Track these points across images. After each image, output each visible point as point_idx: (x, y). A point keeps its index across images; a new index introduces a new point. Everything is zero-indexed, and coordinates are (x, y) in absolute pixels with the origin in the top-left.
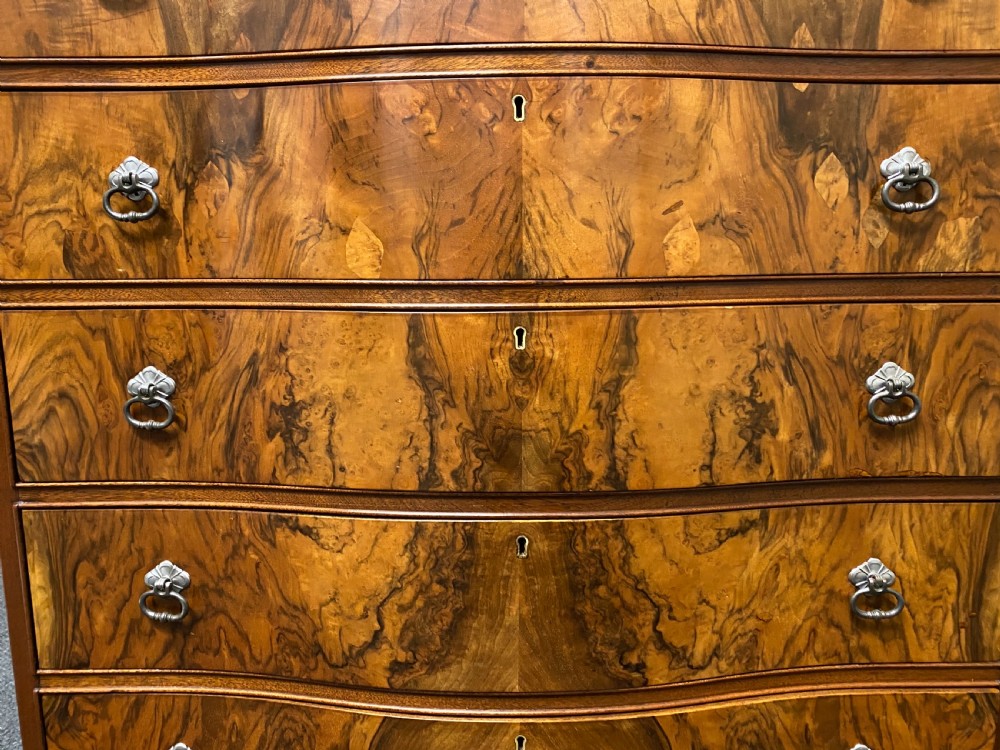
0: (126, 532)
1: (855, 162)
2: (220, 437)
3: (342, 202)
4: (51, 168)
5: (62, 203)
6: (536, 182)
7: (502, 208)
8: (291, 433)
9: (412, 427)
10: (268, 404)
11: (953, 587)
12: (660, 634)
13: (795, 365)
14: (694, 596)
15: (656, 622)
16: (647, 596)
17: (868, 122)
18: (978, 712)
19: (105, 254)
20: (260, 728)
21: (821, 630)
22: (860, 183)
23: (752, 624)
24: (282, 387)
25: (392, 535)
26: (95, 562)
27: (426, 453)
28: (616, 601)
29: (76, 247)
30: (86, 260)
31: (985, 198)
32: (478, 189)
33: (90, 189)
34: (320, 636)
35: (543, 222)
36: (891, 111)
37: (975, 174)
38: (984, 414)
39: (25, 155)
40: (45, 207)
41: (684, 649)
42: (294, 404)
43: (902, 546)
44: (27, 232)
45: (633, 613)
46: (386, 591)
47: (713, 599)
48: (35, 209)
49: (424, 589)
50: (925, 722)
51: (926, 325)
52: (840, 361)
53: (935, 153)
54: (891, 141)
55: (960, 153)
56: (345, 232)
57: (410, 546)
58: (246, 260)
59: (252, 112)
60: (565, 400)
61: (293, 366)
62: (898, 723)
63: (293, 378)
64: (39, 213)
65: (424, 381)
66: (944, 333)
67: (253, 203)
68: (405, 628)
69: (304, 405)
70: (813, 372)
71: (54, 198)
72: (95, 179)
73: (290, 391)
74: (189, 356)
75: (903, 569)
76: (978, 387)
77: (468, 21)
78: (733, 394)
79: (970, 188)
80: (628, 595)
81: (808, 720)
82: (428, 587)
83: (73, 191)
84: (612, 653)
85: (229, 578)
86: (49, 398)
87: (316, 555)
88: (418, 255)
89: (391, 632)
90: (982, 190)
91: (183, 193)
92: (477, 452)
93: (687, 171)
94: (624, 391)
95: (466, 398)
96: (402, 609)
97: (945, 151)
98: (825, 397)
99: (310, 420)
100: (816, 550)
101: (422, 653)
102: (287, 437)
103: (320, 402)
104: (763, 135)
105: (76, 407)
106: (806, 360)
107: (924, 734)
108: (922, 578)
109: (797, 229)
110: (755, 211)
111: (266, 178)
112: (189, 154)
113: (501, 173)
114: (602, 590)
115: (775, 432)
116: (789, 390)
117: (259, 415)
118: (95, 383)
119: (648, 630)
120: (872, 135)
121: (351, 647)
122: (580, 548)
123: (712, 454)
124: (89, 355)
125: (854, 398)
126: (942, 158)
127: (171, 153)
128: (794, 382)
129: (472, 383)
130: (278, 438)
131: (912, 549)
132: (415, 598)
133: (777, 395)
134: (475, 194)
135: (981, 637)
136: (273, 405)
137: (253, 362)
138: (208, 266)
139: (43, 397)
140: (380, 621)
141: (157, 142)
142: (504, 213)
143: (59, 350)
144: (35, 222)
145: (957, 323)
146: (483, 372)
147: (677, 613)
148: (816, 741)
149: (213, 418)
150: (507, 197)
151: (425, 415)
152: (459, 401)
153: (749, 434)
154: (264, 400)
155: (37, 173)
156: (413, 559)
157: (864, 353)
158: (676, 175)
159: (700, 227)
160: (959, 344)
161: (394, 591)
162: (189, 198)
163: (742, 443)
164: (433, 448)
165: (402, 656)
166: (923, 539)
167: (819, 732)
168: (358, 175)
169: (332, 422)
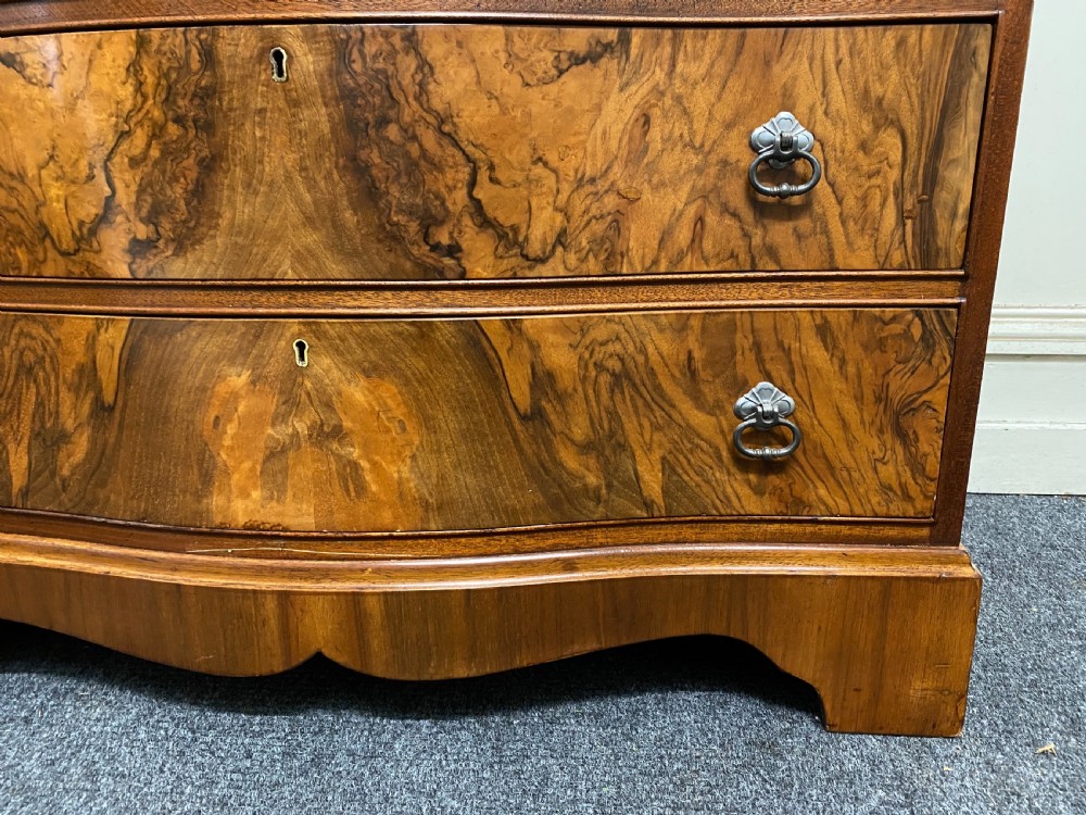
11: (896, 156)
12: (478, 204)
14: (525, 152)
15: (472, 184)
16: (456, 144)
18: (928, 340)
21: (711, 219)
23: (611, 202)
25: (108, 51)
28: (414, 150)
34: (44, 213)
41: (516, 228)
43: (824, 94)
45: (437, 167)
46: (111, 140)
47: (552, 158)
49: (157, 132)
50: (854, 351)
57: (134, 68)
62: (817, 354)
68: (141, 191)
75: (825, 127)
80: (429, 139)
81: (692, 343)
82: (163, 128)
84: (414, 226)
87: (24, 93)
89: (125, 198)
96: (134, 163)
100: (702, 98)
101: (166, 225)
107: (851, 369)
108: (851, 145)
114: (393, 132)
119: (461, 195)
121: (81, 224)
122: (357, 67)
131: (839, 101)
132: (149, 145)
135: (934, 233)
140: (110, 182)
147: (500, 175)
148: (703, 375)
156: (139, 86)
161: (123, 135)
165: (143, 232)
166: (854, 79)
167: (709, 363)
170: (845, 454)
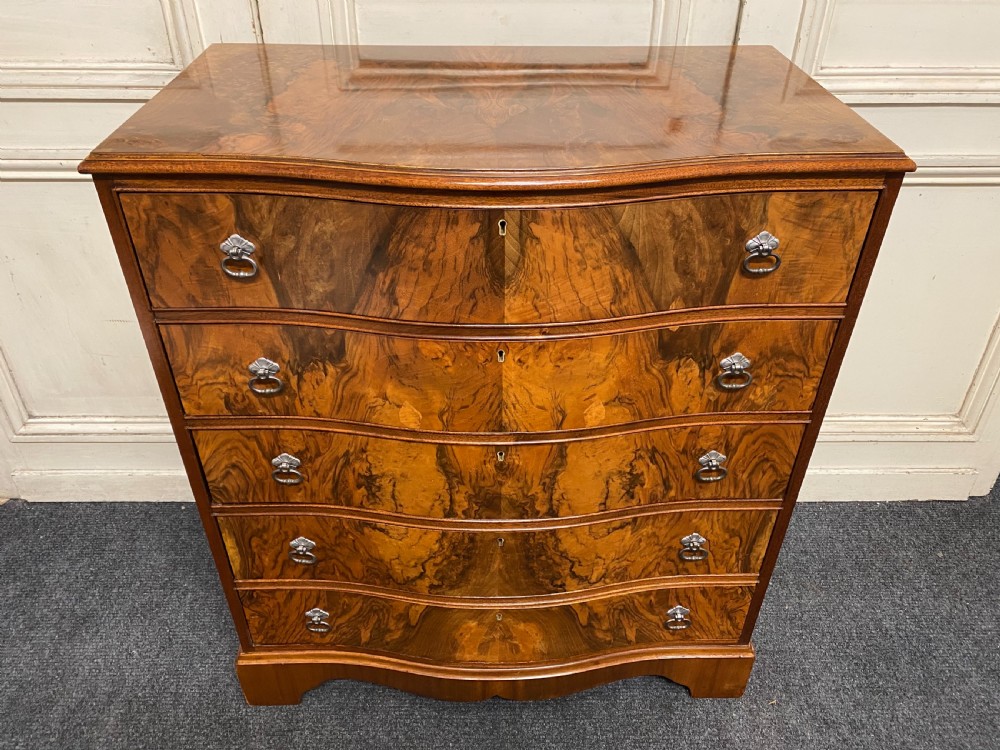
0: (277, 525)
1: (704, 361)
2: (330, 485)
3: (396, 393)
4: (213, 362)
5: (221, 379)
6: (511, 390)
7: (491, 401)
8: (371, 488)
9: (440, 492)
10: (356, 474)
11: (738, 544)
12: (574, 573)
13: (657, 455)
14: (593, 556)
15: (572, 567)
16: (567, 558)
17: (715, 341)
18: (743, 594)
19: (250, 403)
20: (360, 604)
21: (663, 563)
22: (707, 371)
23: (625, 563)
24: (365, 469)
25: (429, 536)
26: (261, 537)
27: (448, 503)
28: (551, 561)
29: (232, 400)
30: (239, 406)
31: (781, 376)
32: (478, 391)
33: (237, 373)
34: (391, 572)
35: (514, 407)
36: (730, 335)
37: (776, 364)
38: (764, 473)
39: (195, 357)
40: (210, 381)
41: (587, 577)
42: (371, 475)
43: (712, 528)
44: (201, 393)
45: (559, 565)
46: (426, 558)
47: (604, 556)
48: (204, 382)
49: (447, 558)
50: (714, 597)
51: (736, 434)
52: (684, 452)
53: (754, 354)
54: (727, 350)
55: (769, 355)
56: (399, 406)
57: (439, 541)
58: (338, 411)
59: (337, 342)
60: (526, 482)
61: (370, 458)
62: (700, 597)
63: (370, 464)
64: (207, 384)
65: (446, 473)
66: (746, 437)
67: (341, 386)
68: (437, 572)
69: (377, 477)
70: (667, 457)
71: (215, 377)
72: (239, 368)
73: (369, 470)
74: (307, 449)
75: (712, 538)
76: (762, 461)
77: (471, 313)
78: (620, 472)
79: (773, 371)
80: (557, 559)
81: (652, 598)
82: (449, 557)
83: (227, 373)
84: (547, 581)
85: (338, 545)
86: (226, 467)
87: (387, 540)
88: (442, 421)
89: (430, 573)
90: (780, 372)
91: (296, 376)
92: (476, 504)
93: (600, 380)
94: (559, 477)
95: (470, 481)
96: (435, 565)
97: (761, 354)
98: (674, 468)
99: (382, 483)
100: (664, 532)
101: (446, 582)
102: (369, 488)
103: (387, 476)
104: (648, 355)
105: (243, 472)
106: (663, 453)
107: (713, 601)
108: (721, 541)
109: (665, 396)
110: (640, 392)
111: (349, 375)
112: (298, 357)
113: (490, 386)
114: (543, 558)
115: (642, 485)
116: (653, 467)
117: (351, 479)
118: (252, 460)
119: (567, 571)
120: (716, 348)
121: (408, 578)
122: (532, 542)
123: (607, 498)
124: (247, 448)
125: (691, 468)
126: (758, 357)
127: (287, 357)
128: (656, 463)
129: (474, 474)
130: (363, 489)
131: (717, 528)
132: (443, 561)
133: (644, 469)
134: (475, 395)
135: (749, 563)
136: (359, 474)
137: (347, 454)
138: (315, 411)
139: (223, 466)
140: (423, 568)
141: (277, 351)
142: (492, 404)
143: (229, 446)
144: (205, 388)
145: (755, 433)
146: (480, 471)
147: (583, 563)
148: (655, 605)
149: (324, 477)
150: (493, 397)
151: (447, 487)
152: (466, 481)
153: (628, 487)
154: (354, 471)
155: (204, 365)
156: (441, 546)
157: (699, 447)
158: (593, 382)
159: (606, 404)
160: (754, 443)
161: (430, 558)
162: (300, 378)
163: (624, 491)
164: (452, 501)
165: (436, 583)
166: (723, 524)
167: (657, 603)
168: (405, 381)
169: (394, 486)
170: (708, 624)
